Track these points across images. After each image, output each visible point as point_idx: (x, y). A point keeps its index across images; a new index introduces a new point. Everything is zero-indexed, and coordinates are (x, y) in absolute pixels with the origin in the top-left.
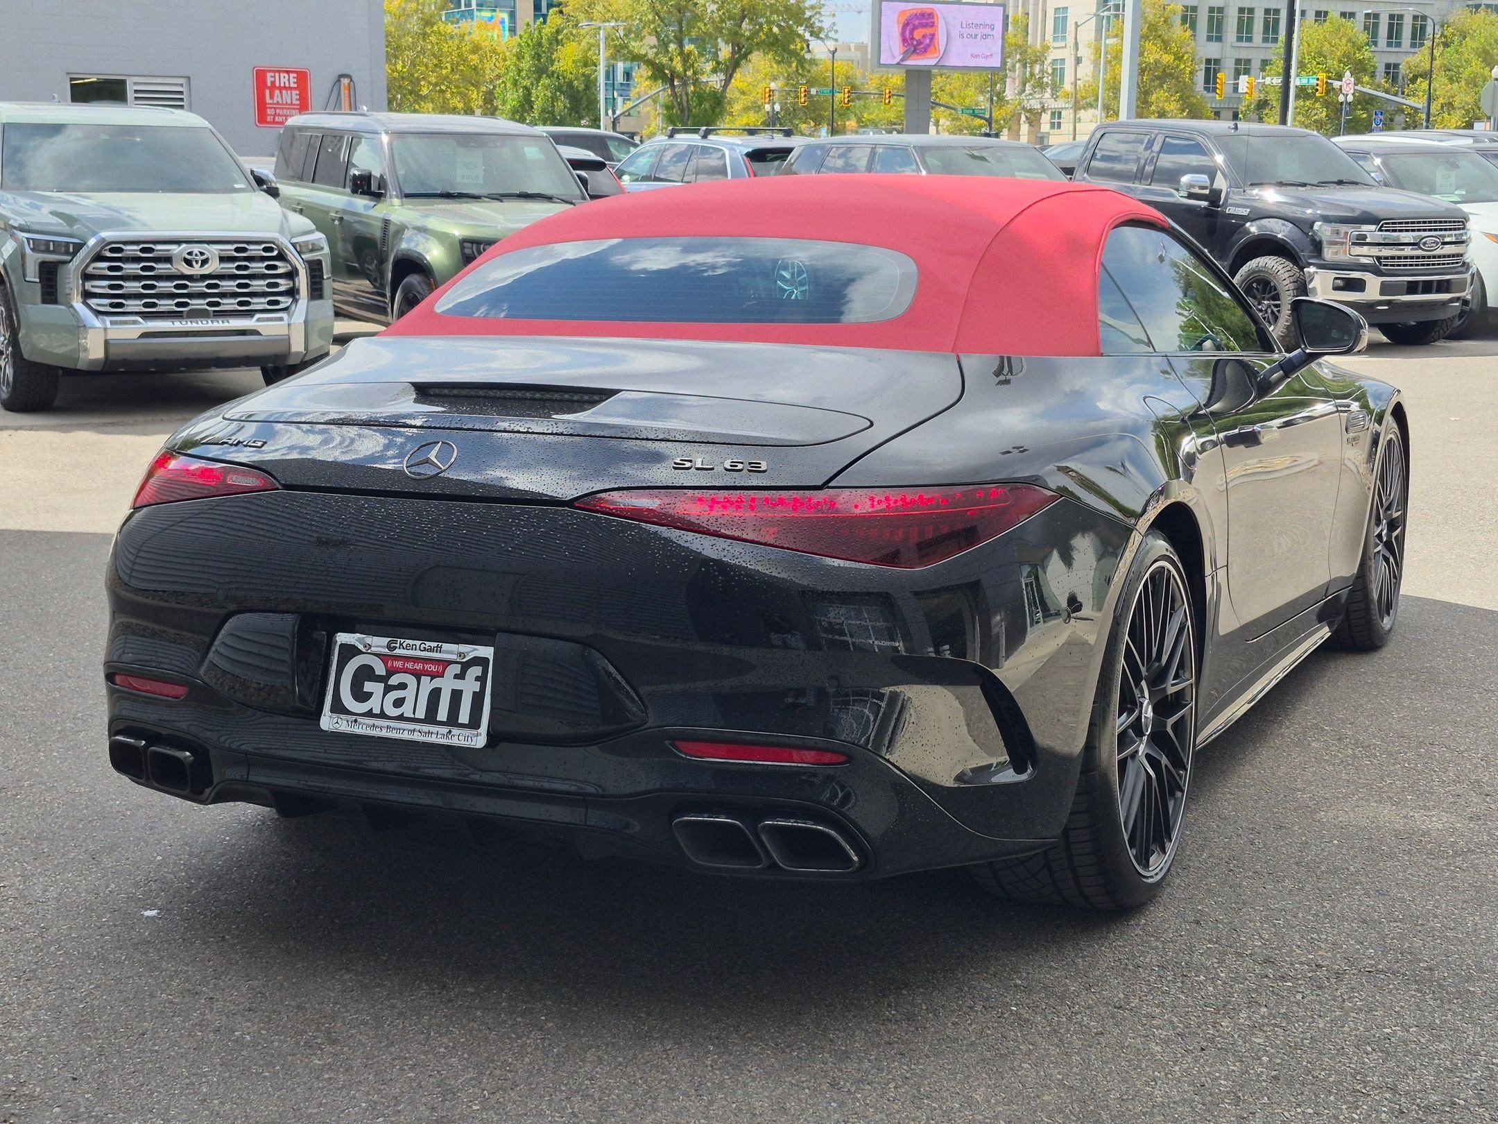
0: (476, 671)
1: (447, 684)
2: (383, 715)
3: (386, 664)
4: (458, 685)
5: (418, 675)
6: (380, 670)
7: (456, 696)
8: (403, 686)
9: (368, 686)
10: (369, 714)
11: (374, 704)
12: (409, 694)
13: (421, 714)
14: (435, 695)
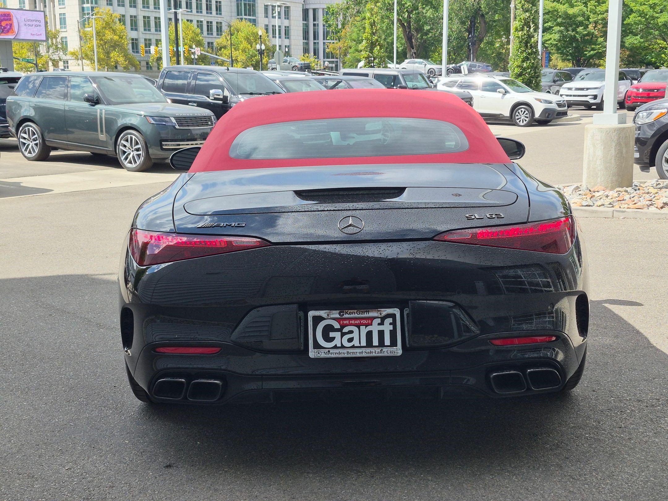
0: (390, 320)
1: (375, 328)
2: (343, 347)
3: (339, 323)
4: (381, 328)
5: (358, 326)
6: (337, 325)
7: (381, 334)
8: (351, 332)
9: (332, 334)
10: (335, 347)
11: (337, 342)
12: (355, 335)
13: (364, 343)
14: (369, 335)
